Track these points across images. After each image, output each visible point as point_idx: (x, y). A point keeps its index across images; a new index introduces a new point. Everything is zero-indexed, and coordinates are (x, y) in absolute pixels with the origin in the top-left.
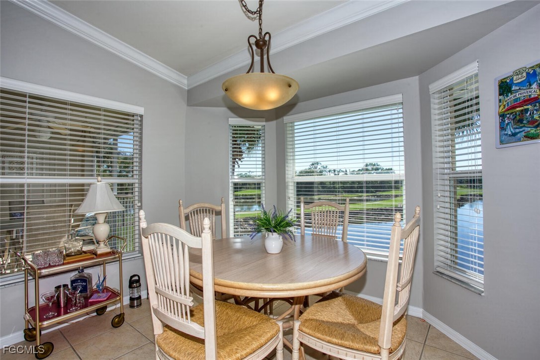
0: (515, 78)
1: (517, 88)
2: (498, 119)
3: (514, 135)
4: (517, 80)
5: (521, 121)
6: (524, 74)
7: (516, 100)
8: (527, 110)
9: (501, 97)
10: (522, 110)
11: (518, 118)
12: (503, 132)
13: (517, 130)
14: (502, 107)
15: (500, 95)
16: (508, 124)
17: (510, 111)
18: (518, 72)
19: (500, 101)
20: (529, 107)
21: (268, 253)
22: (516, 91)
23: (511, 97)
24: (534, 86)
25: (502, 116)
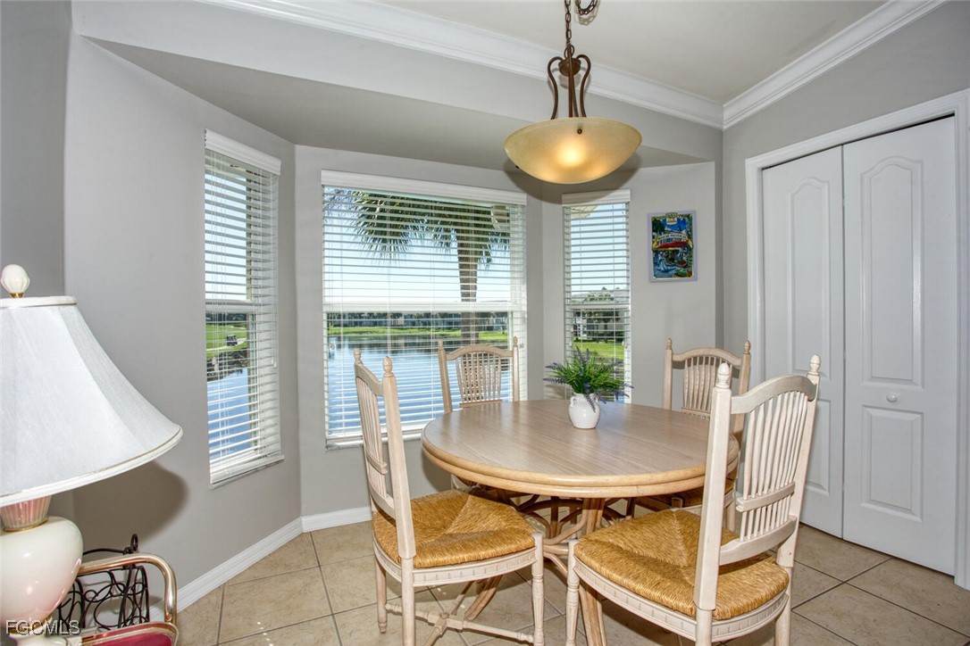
0: (667, 219)
1: (669, 229)
2: (652, 255)
3: (666, 271)
4: (670, 222)
5: (672, 260)
6: (676, 219)
7: (668, 240)
8: (678, 251)
9: (654, 234)
10: (673, 251)
11: (670, 256)
12: (657, 267)
13: (669, 268)
14: (655, 243)
15: (653, 231)
16: (661, 261)
17: (663, 249)
18: (671, 215)
19: (653, 237)
20: (679, 249)
21: (575, 427)
22: (669, 232)
23: (664, 236)
24: (684, 232)
25: (656, 252)
